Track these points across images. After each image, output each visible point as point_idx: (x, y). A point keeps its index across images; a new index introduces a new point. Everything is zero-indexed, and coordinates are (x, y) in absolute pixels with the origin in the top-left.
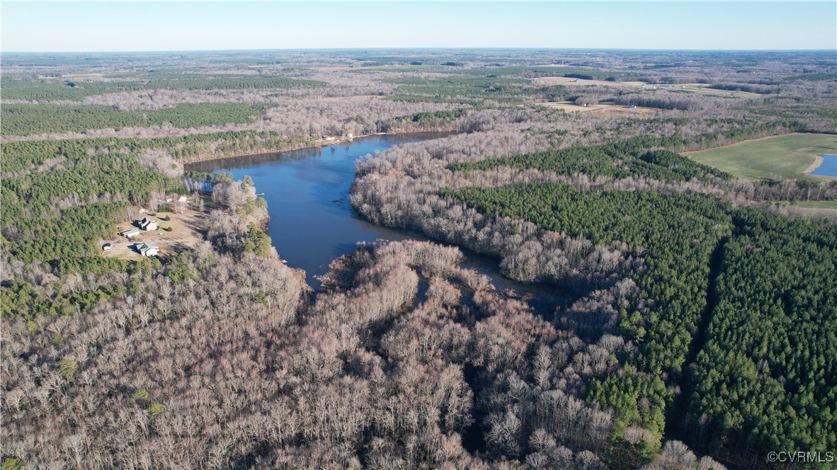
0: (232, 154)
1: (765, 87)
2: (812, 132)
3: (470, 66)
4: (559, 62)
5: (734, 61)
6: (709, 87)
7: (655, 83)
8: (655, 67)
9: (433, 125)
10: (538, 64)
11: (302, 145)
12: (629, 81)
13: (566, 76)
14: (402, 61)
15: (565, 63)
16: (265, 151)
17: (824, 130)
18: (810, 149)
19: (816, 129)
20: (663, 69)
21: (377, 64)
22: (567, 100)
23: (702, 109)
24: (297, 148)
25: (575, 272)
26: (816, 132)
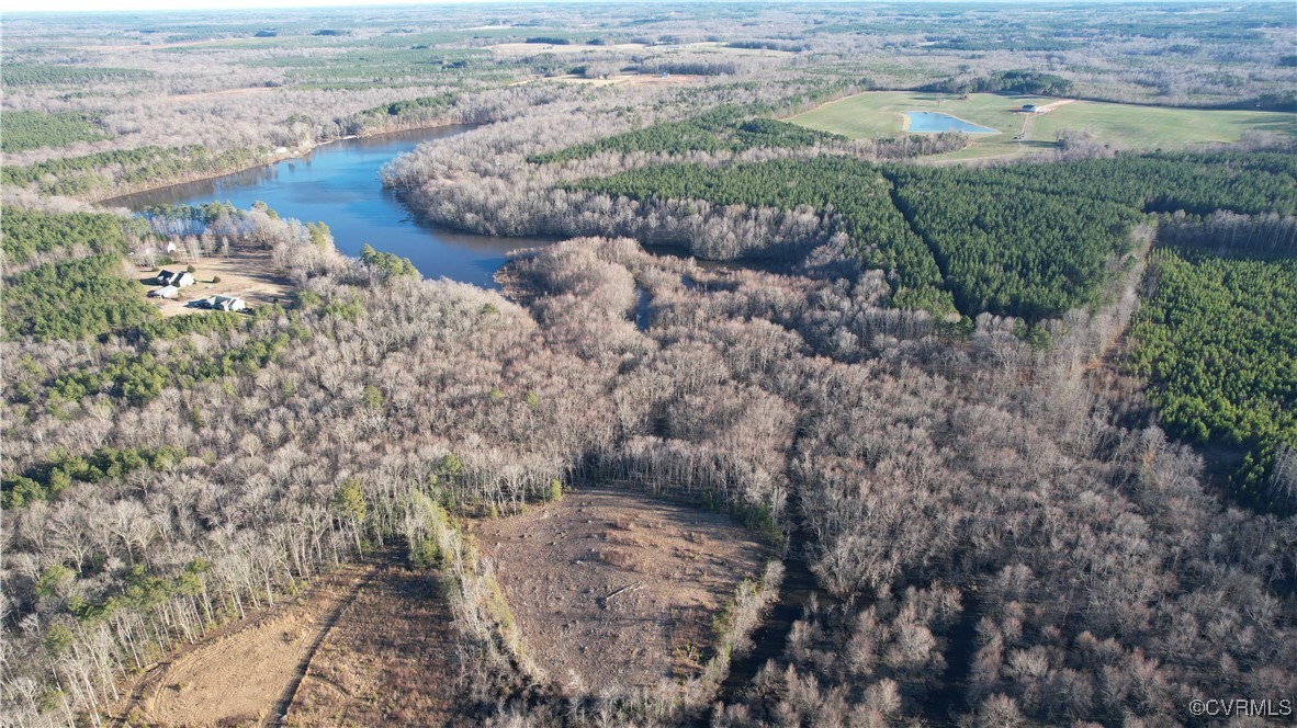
0: (146, 187)
1: (791, 44)
2: (881, 89)
3: (363, 34)
4: (494, 22)
5: (725, 11)
6: (726, 46)
7: (654, 45)
8: (636, 22)
9: (423, 117)
10: (465, 27)
11: (251, 163)
12: (623, 43)
13: (529, 41)
14: (240, 31)
15: (504, 23)
16: (196, 176)
17: (892, 87)
18: (891, 107)
19: (885, 86)
20: (650, 25)
21: (195, 38)
22: (568, 73)
23: (749, 72)
24: (244, 168)
25: (778, 239)
26: (885, 90)
